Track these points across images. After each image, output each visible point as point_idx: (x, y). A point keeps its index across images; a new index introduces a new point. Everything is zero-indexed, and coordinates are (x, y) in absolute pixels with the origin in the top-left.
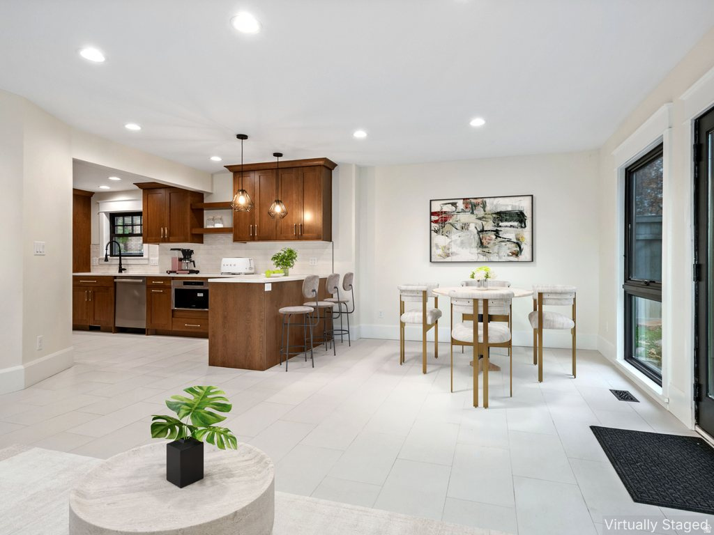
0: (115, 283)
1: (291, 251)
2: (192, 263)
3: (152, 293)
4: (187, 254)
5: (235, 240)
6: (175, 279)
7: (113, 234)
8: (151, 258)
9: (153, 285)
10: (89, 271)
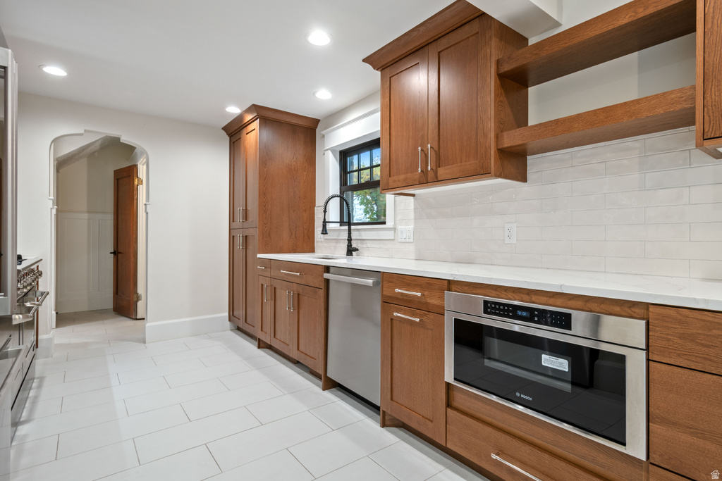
0: (327, 281)
3: (393, 321)
6: (453, 287)
7: (344, 188)
8: (399, 227)
9: (397, 299)
10: (312, 250)
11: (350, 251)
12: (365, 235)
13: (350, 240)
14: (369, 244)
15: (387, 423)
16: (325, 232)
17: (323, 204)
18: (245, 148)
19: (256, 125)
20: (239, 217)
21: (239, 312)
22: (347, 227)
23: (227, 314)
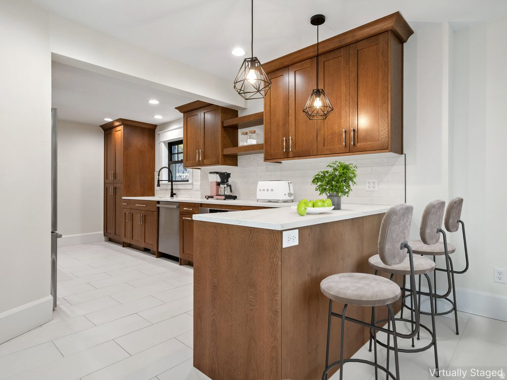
0: (158, 208)
1: (346, 168)
2: (229, 187)
3: (183, 221)
4: (225, 177)
5: (266, 159)
6: (203, 206)
7: (170, 162)
8: (194, 183)
9: (185, 212)
10: (153, 195)
11: (172, 195)
12: (180, 187)
13: (172, 189)
14: (182, 191)
15: (182, 264)
16: (159, 185)
17: (158, 170)
18: (115, 139)
19: (121, 128)
20: (111, 178)
21: (111, 231)
22: (170, 183)
23: (103, 232)
